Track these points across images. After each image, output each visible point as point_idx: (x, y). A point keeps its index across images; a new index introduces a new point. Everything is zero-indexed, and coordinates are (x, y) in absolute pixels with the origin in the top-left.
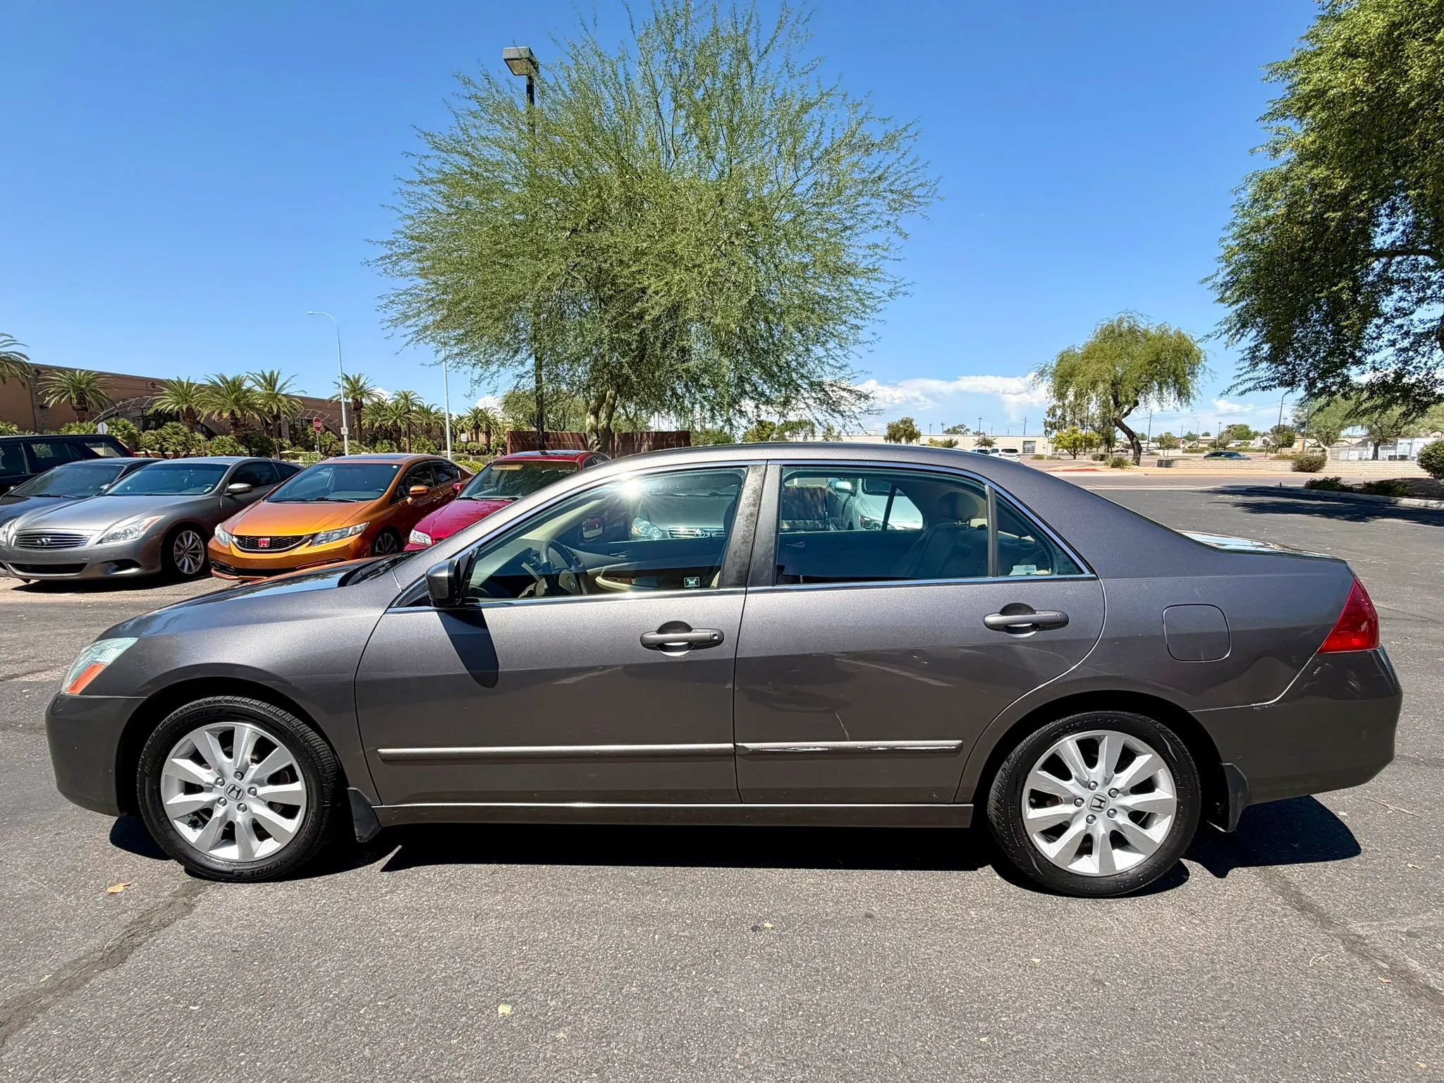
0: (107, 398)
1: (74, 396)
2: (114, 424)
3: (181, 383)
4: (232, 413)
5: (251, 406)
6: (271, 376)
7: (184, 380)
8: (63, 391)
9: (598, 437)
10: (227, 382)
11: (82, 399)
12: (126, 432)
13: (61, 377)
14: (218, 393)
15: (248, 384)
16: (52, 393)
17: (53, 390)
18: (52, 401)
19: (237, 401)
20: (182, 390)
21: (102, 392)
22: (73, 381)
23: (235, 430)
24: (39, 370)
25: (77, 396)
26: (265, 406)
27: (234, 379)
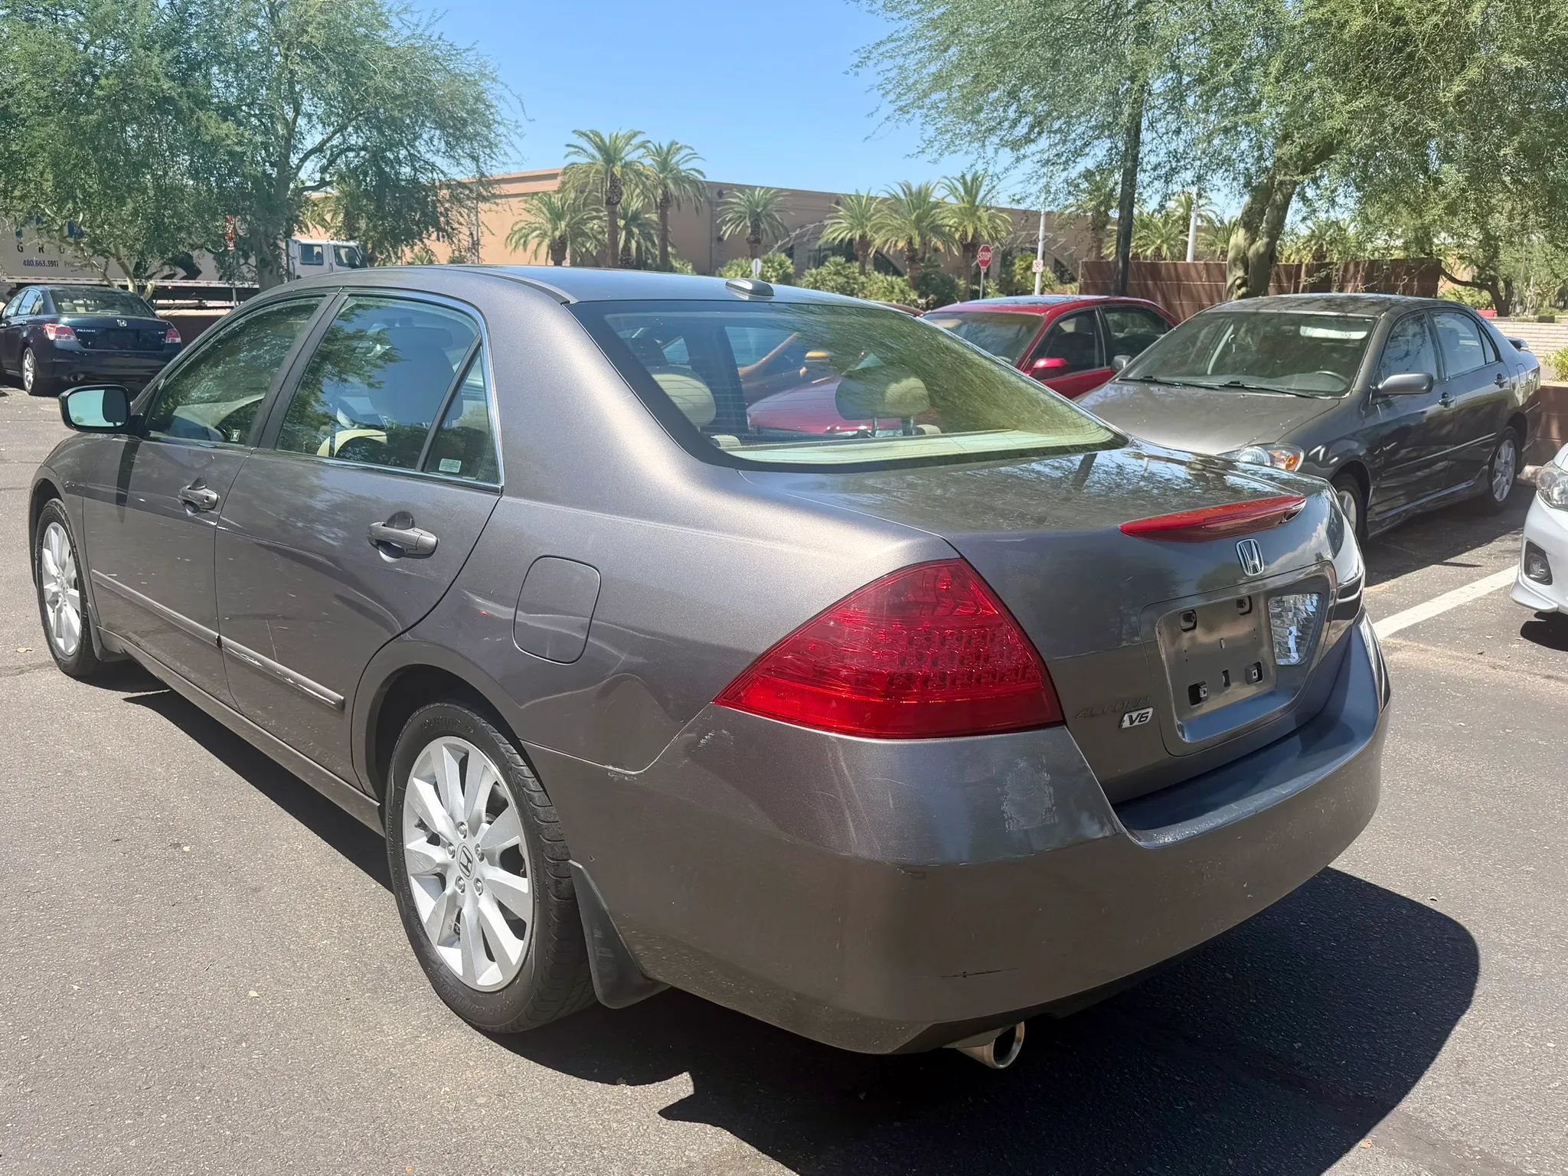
0: (782, 225)
1: (749, 224)
2: (770, 261)
3: (859, 197)
4: (910, 242)
5: (937, 230)
6: (975, 179)
7: (863, 193)
8: (740, 217)
9: (1246, 272)
10: (911, 194)
11: (756, 226)
12: (781, 272)
13: (740, 199)
14: (896, 212)
15: (937, 195)
16: (729, 220)
17: (730, 216)
18: (727, 231)
19: (919, 220)
20: (859, 209)
21: (777, 216)
22: (750, 202)
23: (911, 268)
24: (721, 190)
25: (752, 223)
26: (957, 230)
27: (920, 187)
